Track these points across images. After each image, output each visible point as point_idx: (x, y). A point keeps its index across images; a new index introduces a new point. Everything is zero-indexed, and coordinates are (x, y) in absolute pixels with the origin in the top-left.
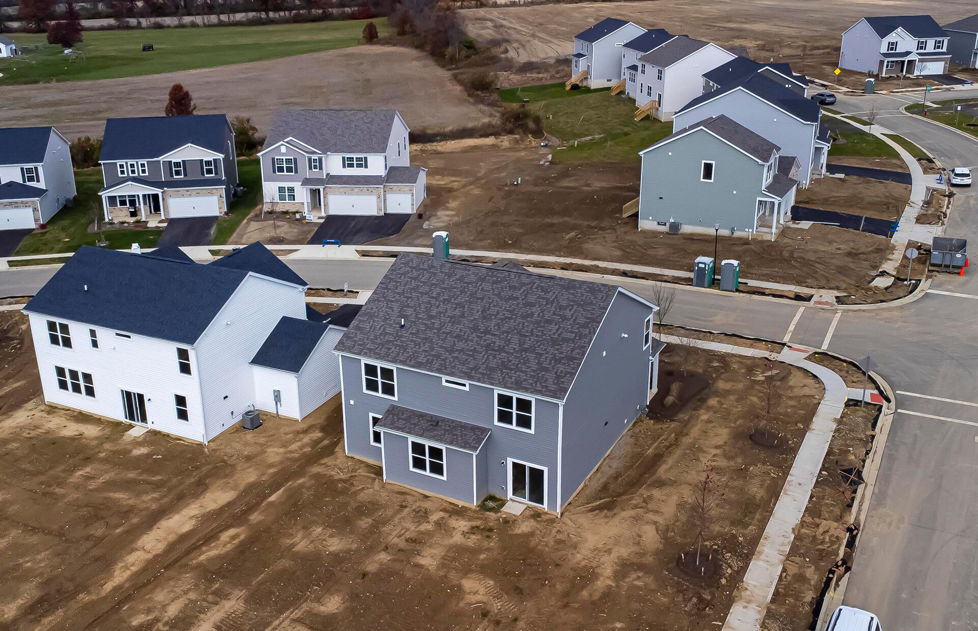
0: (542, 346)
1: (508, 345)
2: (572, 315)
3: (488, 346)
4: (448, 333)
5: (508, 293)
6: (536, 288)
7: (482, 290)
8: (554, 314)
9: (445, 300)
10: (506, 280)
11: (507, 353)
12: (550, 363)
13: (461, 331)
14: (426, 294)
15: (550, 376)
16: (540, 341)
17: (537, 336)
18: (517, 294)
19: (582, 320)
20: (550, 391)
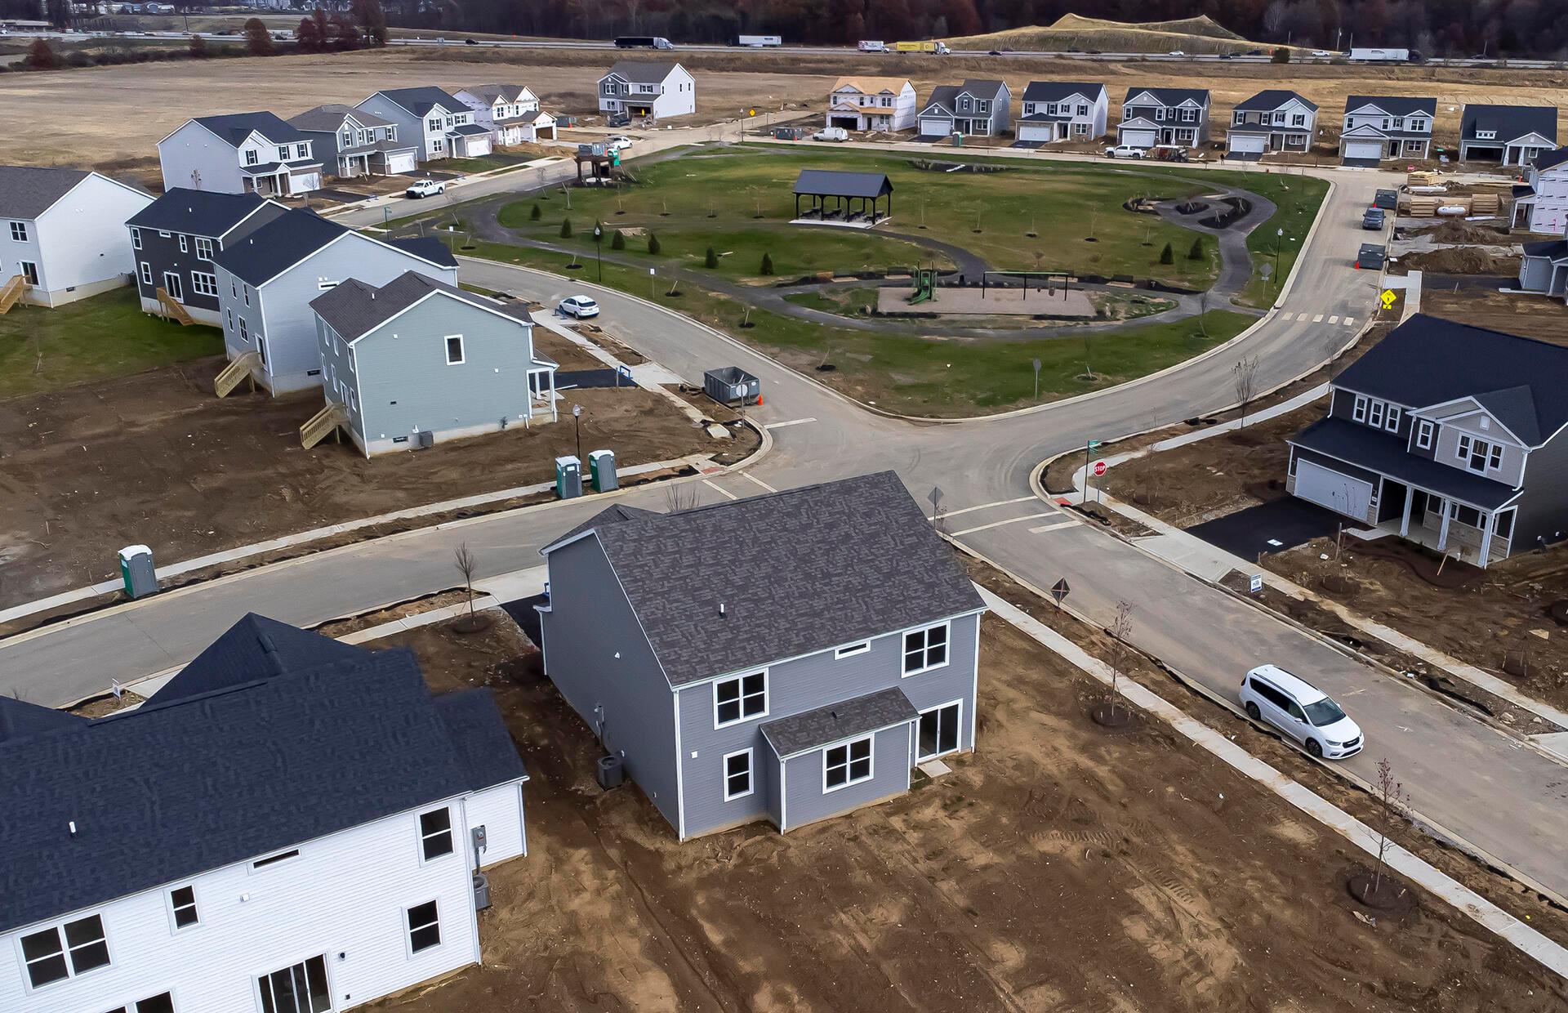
0: (901, 564)
1: (866, 578)
2: (887, 517)
3: (846, 588)
4: (787, 597)
5: (792, 523)
6: (816, 505)
7: (760, 532)
8: (870, 525)
9: (732, 562)
10: (773, 510)
11: (877, 586)
12: (931, 577)
13: (798, 588)
14: (700, 563)
15: (946, 589)
16: (892, 559)
17: (882, 555)
18: (804, 520)
19: (903, 520)
20: (965, 603)
